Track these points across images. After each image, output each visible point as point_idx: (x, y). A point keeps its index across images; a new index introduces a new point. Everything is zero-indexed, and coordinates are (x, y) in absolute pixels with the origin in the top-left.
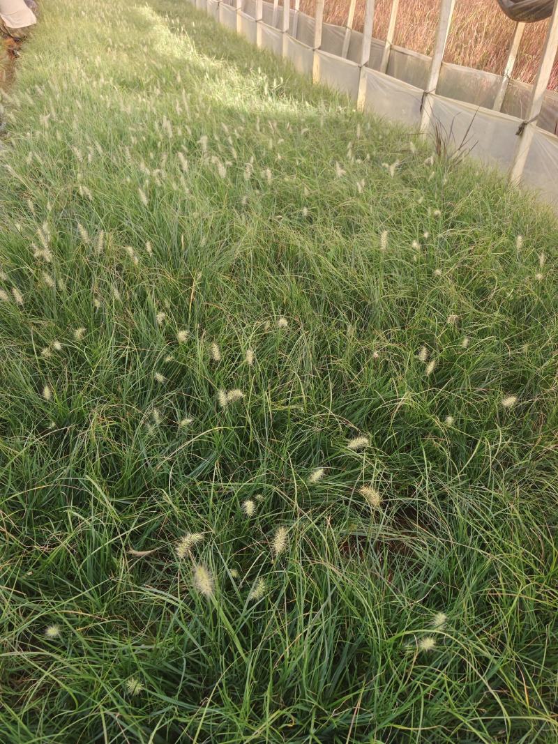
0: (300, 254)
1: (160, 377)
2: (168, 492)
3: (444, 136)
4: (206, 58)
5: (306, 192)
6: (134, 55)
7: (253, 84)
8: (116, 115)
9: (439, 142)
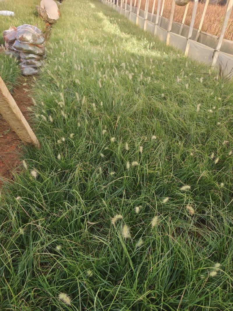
0: (160, 112)
1: (102, 155)
2: (104, 200)
3: (223, 68)
4: (124, 34)
5: (163, 87)
6: (96, 31)
7: (142, 44)
8: (88, 54)
9: (221, 70)
